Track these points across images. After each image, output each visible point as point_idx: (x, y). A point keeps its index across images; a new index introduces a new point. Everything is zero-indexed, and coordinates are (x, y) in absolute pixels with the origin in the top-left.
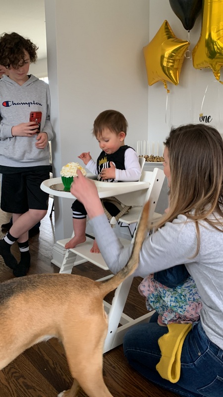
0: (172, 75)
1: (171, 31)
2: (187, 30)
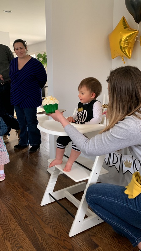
0: (127, 52)
1: (127, 23)
2: (137, 22)
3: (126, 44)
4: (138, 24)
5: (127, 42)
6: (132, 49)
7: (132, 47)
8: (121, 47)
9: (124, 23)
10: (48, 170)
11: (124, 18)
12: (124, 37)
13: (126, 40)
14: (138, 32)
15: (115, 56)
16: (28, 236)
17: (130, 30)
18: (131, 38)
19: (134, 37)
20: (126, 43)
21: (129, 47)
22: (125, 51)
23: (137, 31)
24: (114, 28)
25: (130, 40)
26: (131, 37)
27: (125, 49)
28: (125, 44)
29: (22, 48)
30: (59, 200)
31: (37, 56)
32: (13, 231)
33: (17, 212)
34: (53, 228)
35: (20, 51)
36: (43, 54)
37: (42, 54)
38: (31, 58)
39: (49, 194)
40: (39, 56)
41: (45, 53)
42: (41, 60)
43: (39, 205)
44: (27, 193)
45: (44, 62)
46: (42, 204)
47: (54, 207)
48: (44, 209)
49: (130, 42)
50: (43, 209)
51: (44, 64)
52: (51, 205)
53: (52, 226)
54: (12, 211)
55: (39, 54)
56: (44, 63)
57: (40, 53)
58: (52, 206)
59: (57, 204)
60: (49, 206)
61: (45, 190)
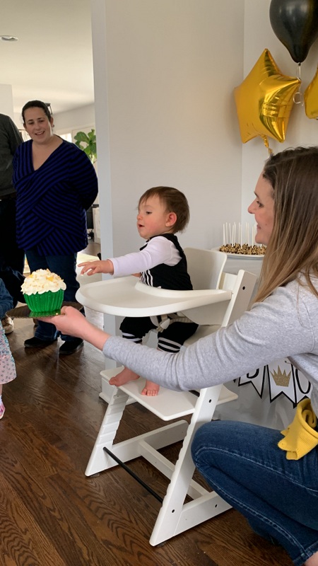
0: (275, 128)
1: (273, 64)
2: (297, 62)
3: (274, 110)
4: (300, 65)
5: (275, 106)
6: (287, 120)
7: (287, 115)
8: (262, 117)
9: (268, 63)
10: (101, 395)
11: (267, 53)
12: (270, 94)
13: (274, 101)
14: (299, 83)
15: (250, 137)
16: (56, 546)
17: (281, 80)
18: (285, 97)
19: (289, 95)
20: (273, 108)
21: (280, 116)
22: (272, 126)
23: (297, 81)
24: (246, 74)
25: (282, 100)
26: (285, 94)
27: (271, 121)
28: (272, 110)
29: (42, 121)
30: (126, 463)
31: (75, 138)
32: (23, 536)
33: (31, 490)
34: (115, 525)
35: (37, 128)
36: (89, 134)
37: (87, 133)
38: (62, 142)
39: (105, 449)
40: (80, 136)
41: (93, 131)
42: (85, 147)
43: (83, 476)
44: (54, 447)
45: (91, 150)
46: (89, 473)
47: (115, 480)
48: (93, 484)
49: (282, 106)
50: (92, 482)
51: (90, 156)
52: (108, 474)
53: (111, 522)
54: (21, 489)
55: (78, 134)
56: (91, 154)
57: (82, 131)
58: (112, 475)
59: (122, 470)
60: (105, 475)
61: (95, 440)
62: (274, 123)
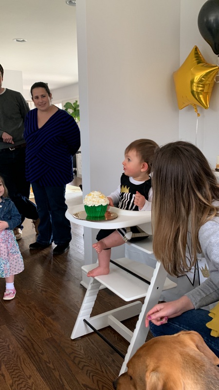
0: (202, 99)
1: (200, 56)
2: (217, 54)
3: (201, 87)
4: (218, 56)
5: (201, 84)
6: (210, 94)
7: (210, 91)
8: (192, 92)
9: (197, 55)
10: (82, 283)
11: (196, 49)
12: (197, 78)
13: (201, 81)
15: (184, 105)
16: (51, 387)
17: (206, 66)
18: (209, 78)
19: (212, 77)
21: (205, 91)
22: (200, 98)
23: (217, 67)
24: (182, 63)
25: (207, 80)
26: (209, 76)
27: (199, 94)
28: (199, 87)
29: (44, 96)
30: (99, 330)
31: (65, 106)
32: (28, 380)
33: (34, 349)
34: (91, 374)
35: (41, 101)
37: (72, 103)
38: (58, 110)
39: (85, 320)
41: (76, 101)
43: (69, 339)
44: (49, 318)
45: (75, 115)
46: (73, 337)
47: (92, 342)
48: (77, 345)
49: (207, 85)
50: (75, 344)
52: (87, 338)
53: (89, 372)
54: (27, 347)
55: (67, 104)
56: (75, 117)
57: (69, 102)
58: (89, 339)
59: (96, 336)
60: (84, 339)
61: (78, 315)
62: (201, 96)
